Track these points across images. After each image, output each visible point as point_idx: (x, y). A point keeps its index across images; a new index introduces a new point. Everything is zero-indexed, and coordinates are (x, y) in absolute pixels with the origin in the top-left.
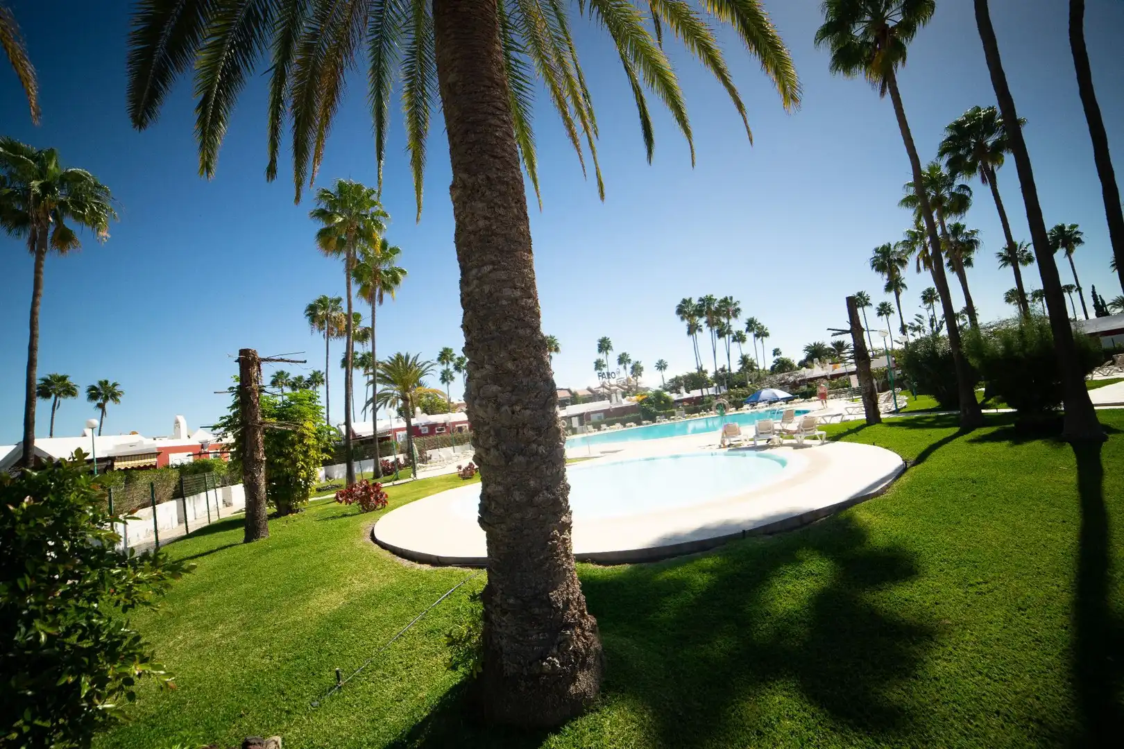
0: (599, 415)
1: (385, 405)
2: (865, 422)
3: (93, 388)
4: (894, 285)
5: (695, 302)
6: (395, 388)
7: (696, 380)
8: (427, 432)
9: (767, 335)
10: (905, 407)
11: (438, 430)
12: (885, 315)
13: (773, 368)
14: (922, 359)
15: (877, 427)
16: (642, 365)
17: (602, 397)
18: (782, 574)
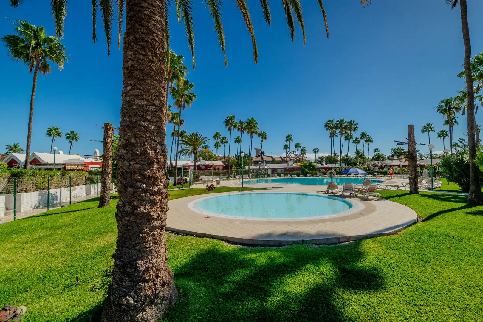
0: (281, 170)
1: (186, 155)
2: (409, 192)
3: (68, 134)
4: (450, 122)
5: (335, 122)
6: (190, 147)
7: (331, 160)
8: (204, 168)
9: (371, 141)
10: (439, 187)
11: (209, 168)
12: (442, 137)
13: (373, 158)
14: (453, 162)
15: (415, 196)
16: (306, 149)
17: (286, 162)
18: (307, 270)
